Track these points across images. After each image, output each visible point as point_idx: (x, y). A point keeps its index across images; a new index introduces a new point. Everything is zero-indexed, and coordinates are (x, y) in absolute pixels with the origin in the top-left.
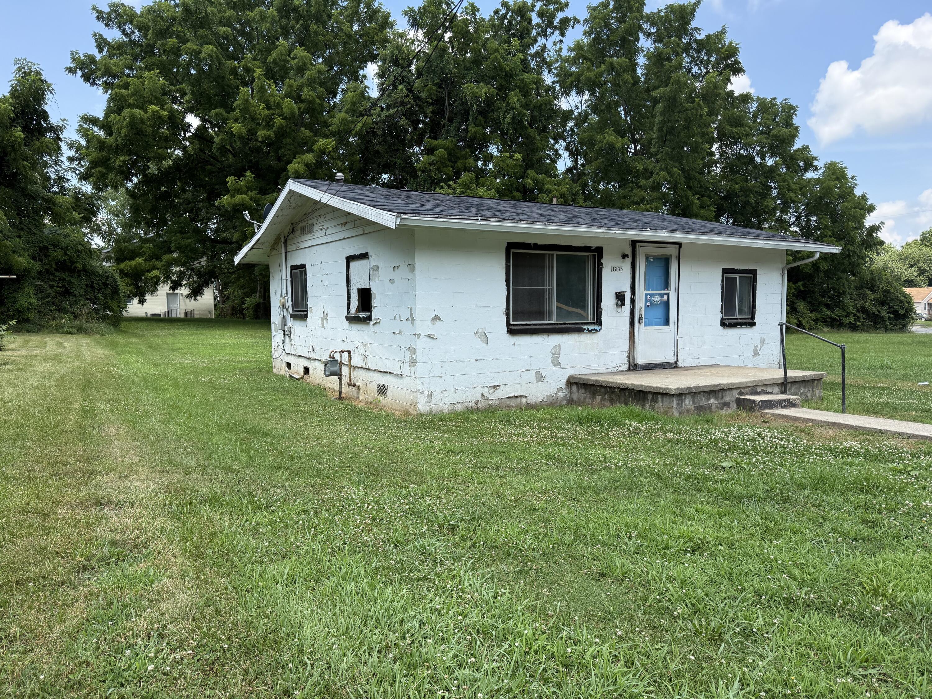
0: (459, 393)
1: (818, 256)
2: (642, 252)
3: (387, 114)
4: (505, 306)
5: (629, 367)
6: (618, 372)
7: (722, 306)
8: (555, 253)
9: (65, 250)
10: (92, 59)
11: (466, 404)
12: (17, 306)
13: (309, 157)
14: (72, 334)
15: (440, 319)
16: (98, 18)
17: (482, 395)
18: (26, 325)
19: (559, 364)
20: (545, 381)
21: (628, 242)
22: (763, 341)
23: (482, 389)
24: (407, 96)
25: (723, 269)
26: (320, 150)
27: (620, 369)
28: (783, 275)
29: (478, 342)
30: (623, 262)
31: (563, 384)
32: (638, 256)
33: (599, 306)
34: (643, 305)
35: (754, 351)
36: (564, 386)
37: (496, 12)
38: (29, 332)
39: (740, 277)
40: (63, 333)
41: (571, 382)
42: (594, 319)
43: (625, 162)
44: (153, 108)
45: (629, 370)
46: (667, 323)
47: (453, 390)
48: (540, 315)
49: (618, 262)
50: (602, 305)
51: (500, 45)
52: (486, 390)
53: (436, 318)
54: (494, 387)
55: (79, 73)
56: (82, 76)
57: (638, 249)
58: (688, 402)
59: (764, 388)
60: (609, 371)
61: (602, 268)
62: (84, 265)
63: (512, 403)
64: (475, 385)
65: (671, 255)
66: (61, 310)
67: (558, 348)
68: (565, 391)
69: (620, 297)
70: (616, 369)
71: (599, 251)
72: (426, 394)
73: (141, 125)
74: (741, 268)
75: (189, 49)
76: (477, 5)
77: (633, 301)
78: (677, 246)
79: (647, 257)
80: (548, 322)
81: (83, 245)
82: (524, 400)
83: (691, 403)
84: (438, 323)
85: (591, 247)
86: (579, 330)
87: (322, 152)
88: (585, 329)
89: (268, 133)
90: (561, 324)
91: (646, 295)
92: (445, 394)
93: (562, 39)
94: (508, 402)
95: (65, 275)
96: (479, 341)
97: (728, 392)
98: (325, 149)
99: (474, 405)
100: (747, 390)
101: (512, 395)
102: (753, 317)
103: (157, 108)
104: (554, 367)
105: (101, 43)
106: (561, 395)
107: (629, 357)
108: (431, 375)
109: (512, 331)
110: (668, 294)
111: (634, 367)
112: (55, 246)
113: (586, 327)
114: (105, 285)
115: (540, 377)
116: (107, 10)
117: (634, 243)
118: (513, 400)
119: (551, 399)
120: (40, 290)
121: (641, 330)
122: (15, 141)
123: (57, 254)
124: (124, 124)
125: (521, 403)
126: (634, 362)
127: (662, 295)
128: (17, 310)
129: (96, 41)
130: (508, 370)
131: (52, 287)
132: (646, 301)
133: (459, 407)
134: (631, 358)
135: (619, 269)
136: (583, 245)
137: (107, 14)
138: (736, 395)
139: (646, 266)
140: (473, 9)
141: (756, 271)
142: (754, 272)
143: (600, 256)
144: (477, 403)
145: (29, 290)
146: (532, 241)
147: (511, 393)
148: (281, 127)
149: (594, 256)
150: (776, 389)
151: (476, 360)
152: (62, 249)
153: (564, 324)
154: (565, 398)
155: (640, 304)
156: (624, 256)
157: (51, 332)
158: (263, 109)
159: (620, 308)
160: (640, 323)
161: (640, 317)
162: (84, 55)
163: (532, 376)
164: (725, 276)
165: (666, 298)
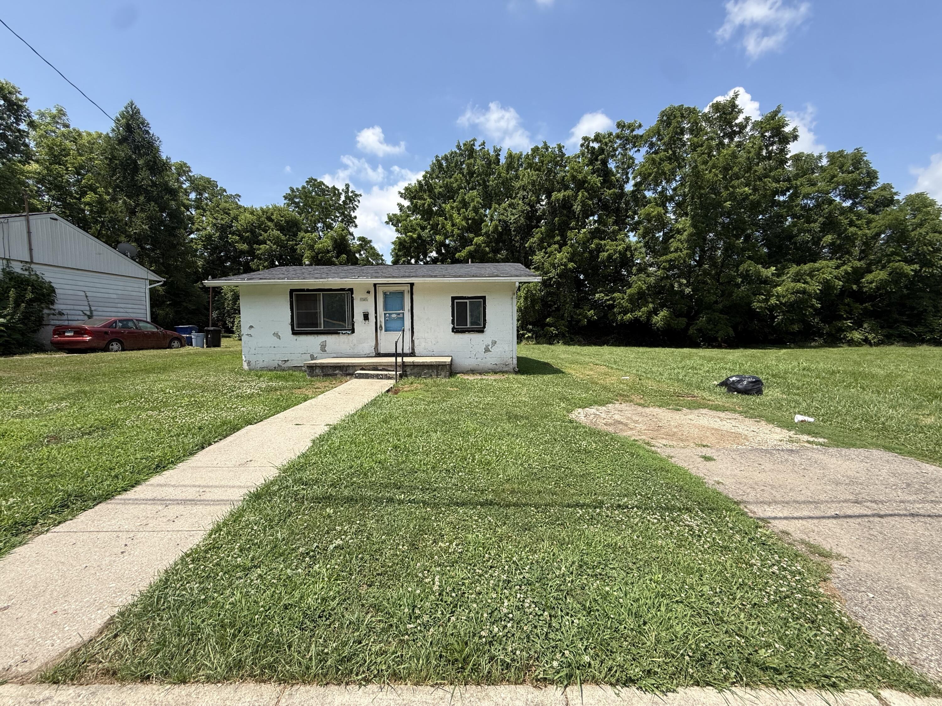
0: (265, 363)
2: (380, 290)
4: (289, 320)
5: (375, 354)
6: (367, 356)
7: (453, 320)
8: (321, 293)
10: (396, 215)
11: (269, 369)
17: (278, 364)
19: (326, 351)
20: (317, 358)
21: (371, 285)
22: (494, 343)
23: (278, 362)
25: (452, 297)
27: (368, 354)
28: (512, 298)
29: (275, 338)
30: (368, 296)
32: (378, 292)
33: (353, 321)
34: (383, 320)
35: (485, 349)
39: (469, 301)
42: (349, 327)
45: (376, 356)
46: (404, 330)
47: (262, 361)
48: (316, 325)
49: (365, 296)
50: (355, 320)
52: (280, 362)
53: (251, 327)
54: (285, 360)
56: (391, 224)
57: (378, 288)
59: (386, 368)
60: (361, 356)
61: (353, 300)
64: (274, 359)
65: (405, 291)
67: (324, 342)
69: (366, 317)
70: (365, 354)
71: (351, 290)
72: (247, 362)
74: (471, 296)
77: (376, 317)
78: (410, 285)
79: (385, 293)
80: (318, 329)
82: (303, 368)
83: (320, 372)
84: (253, 329)
85: (345, 289)
86: (338, 333)
88: (340, 333)
90: (326, 330)
91: (385, 314)
92: (257, 362)
94: (293, 368)
100: (368, 367)
101: (296, 365)
102: (484, 327)
104: (323, 352)
107: (375, 348)
108: (249, 353)
109: (294, 333)
110: (404, 314)
111: (379, 355)
113: (342, 332)
115: (313, 357)
117: (375, 285)
118: (296, 368)
121: (382, 334)
126: (378, 351)
127: (399, 314)
129: (399, 208)
130: (294, 352)
132: (385, 317)
133: (266, 369)
135: (365, 300)
136: (340, 288)
139: (385, 299)
142: (483, 298)
143: (352, 293)
144: (275, 368)
146: (306, 288)
149: (348, 293)
151: (274, 347)
153: (328, 330)
155: (381, 319)
156: (369, 293)
159: (367, 322)
160: (381, 330)
161: (381, 326)
162: (393, 215)
163: (308, 357)
164: (456, 301)
165: (401, 316)
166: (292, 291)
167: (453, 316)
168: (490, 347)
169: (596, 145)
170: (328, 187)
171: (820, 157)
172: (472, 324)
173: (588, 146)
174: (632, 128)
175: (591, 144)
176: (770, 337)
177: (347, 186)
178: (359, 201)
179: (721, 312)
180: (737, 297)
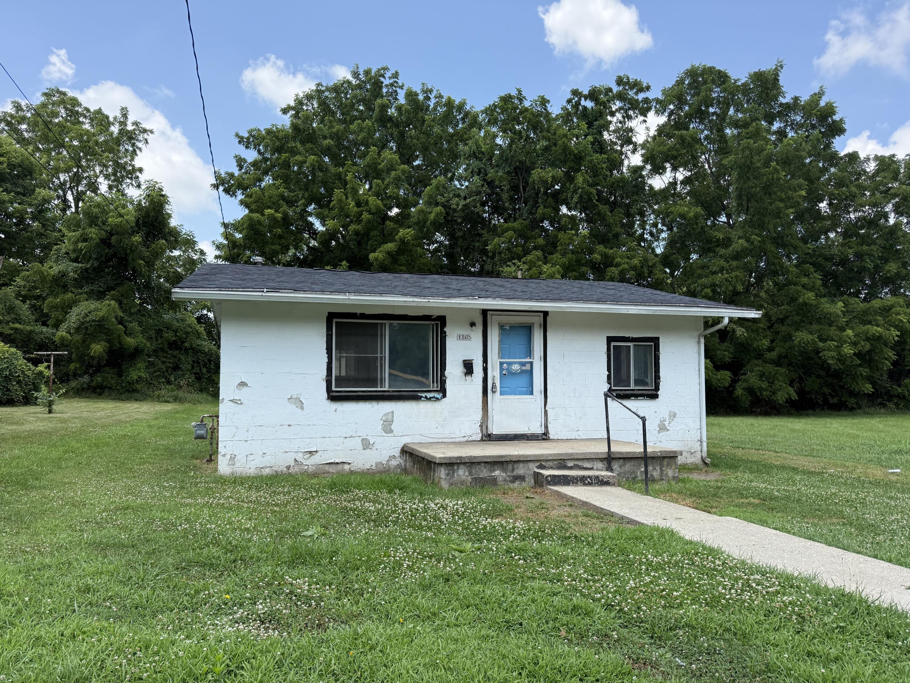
0: (267, 457)
1: (726, 321)
2: (495, 321)
3: (464, 203)
4: (325, 373)
5: (482, 437)
6: (468, 441)
7: (609, 377)
8: (387, 322)
9: (176, 331)
10: (231, 175)
11: (276, 469)
12: (128, 379)
13: (390, 246)
14: (169, 402)
15: (246, 385)
16: (240, 142)
17: (296, 460)
18: (135, 394)
19: (391, 431)
20: (374, 448)
21: (478, 312)
22: (673, 415)
23: (295, 455)
24: (483, 185)
25: (608, 338)
26: (401, 239)
27: (471, 439)
28: (699, 342)
29: (293, 408)
30: (472, 331)
31: (397, 452)
32: (489, 324)
33: (443, 374)
34: (497, 374)
35: (659, 426)
36: (397, 454)
37: (569, 101)
38: (136, 400)
39: (634, 345)
40: (162, 402)
41: (406, 452)
42: (437, 387)
43: (704, 232)
44: (268, 211)
45: (482, 440)
46: (532, 393)
47: (261, 454)
48: (373, 382)
49: (466, 331)
50: (447, 373)
51: (569, 130)
52: (301, 455)
53: (243, 384)
54: (311, 452)
55: (221, 188)
56: (223, 190)
57: (489, 317)
58: (462, 473)
59: (580, 463)
60: (457, 440)
61: (445, 337)
62: (191, 344)
63: (332, 469)
64: (287, 450)
65: (533, 324)
66: (169, 382)
67: (390, 415)
68: (399, 459)
69: (468, 367)
70: (466, 439)
71: (442, 320)
72: (228, 457)
73: (257, 227)
74: (635, 336)
75: (296, 160)
76: (547, 97)
77: (485, 370)
78: (542, 314)
79: (501, 327)
80: (379, 389)
81: (191, 328)
82: (347, 467)
83: (467, 473)
84: (245, 389)
85: (431, 316)
86: (416, 398)
87: (402, 241)
88: (422, 397)
89: (357, 228)
90: (393, 391)
91: (501, 364)
92: (251, 458)
93: (646, 119)
94: (327, 468)
95: (176, 353)
96: (294, 406)
97: (521, 465)
98: (404, 238)
99: (285, 469)
100: (551, 463)
101: (333, 461)
102: (657, 388)
103: (272, 211)
104: (384, 434)
105: (240, 162)
106: (394, 463)
107: (481, 426)
108: (234, 439)
109: (334, 397)
110: (531, 363)
111: (488, 438)
112: (168, 328)
113: (423, 395)
114: (210, 361)
115: (366, 444)
116: (246, 135)
117: (485, 312)
118: (333, 466)
119: (381, 467)
120: (151, 364)
121: (495, 400)
122: (133, 244)
123: (169, 335)
124: (245, 226)
125: (343, 470)
126: (487, 432)
127: (523, 364)
128: (128, 382)
129: (237, 162)
130: (328, 435)
131: (164, 362)
132: (501, 369)
133: (267, 471)
134: (484, 428)
135: (467, 338)
136: (421, 314)
137: (246, 138)
138: (533, 467)
139: (501, 335)
140: (544, 102)
141: (658, 339)
142: (656, 341)
143: (444, 325)
144: (288, 467)
145: (141, 365)
146: (359, 311)
147: (331, 459)
148: (369, 221)
149: (437, 324)
150: (600, 465)
151: (289, 425)
152: (173, 331)
153: (398, 391)
154: (399, 466)
155: (494, 373)
156: (473, 324)
157: (153, 400)
158: (353, 207)
159: (468, 378)
160: (494, 392)
161: (494, 386)
162: (227, 173)
163: (358, 443)
164: (613, 344)
165: (528, 367)
166: (331, 317)
167: (609, 370)
168: (666, 423)
169: (589, 104)
170: (88, 110)
171: (868, 159)
172: (637, 382)
173: (578, 103)
174: (638, 86)
175: (583, 102)
176: (831, 401)
177: (125, 113)
178: (146, 142)
179: (777, 363)
180: (800, 342)
